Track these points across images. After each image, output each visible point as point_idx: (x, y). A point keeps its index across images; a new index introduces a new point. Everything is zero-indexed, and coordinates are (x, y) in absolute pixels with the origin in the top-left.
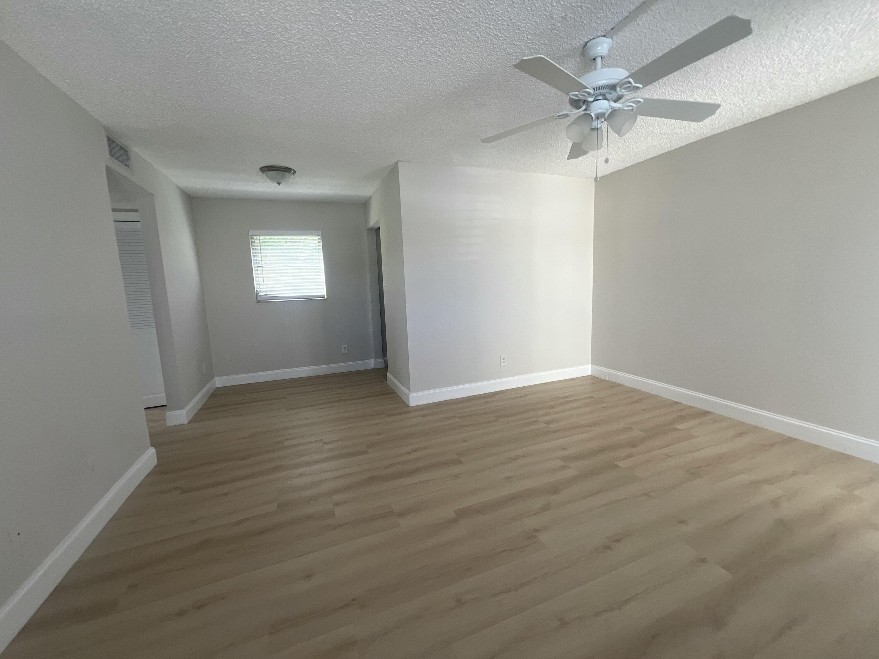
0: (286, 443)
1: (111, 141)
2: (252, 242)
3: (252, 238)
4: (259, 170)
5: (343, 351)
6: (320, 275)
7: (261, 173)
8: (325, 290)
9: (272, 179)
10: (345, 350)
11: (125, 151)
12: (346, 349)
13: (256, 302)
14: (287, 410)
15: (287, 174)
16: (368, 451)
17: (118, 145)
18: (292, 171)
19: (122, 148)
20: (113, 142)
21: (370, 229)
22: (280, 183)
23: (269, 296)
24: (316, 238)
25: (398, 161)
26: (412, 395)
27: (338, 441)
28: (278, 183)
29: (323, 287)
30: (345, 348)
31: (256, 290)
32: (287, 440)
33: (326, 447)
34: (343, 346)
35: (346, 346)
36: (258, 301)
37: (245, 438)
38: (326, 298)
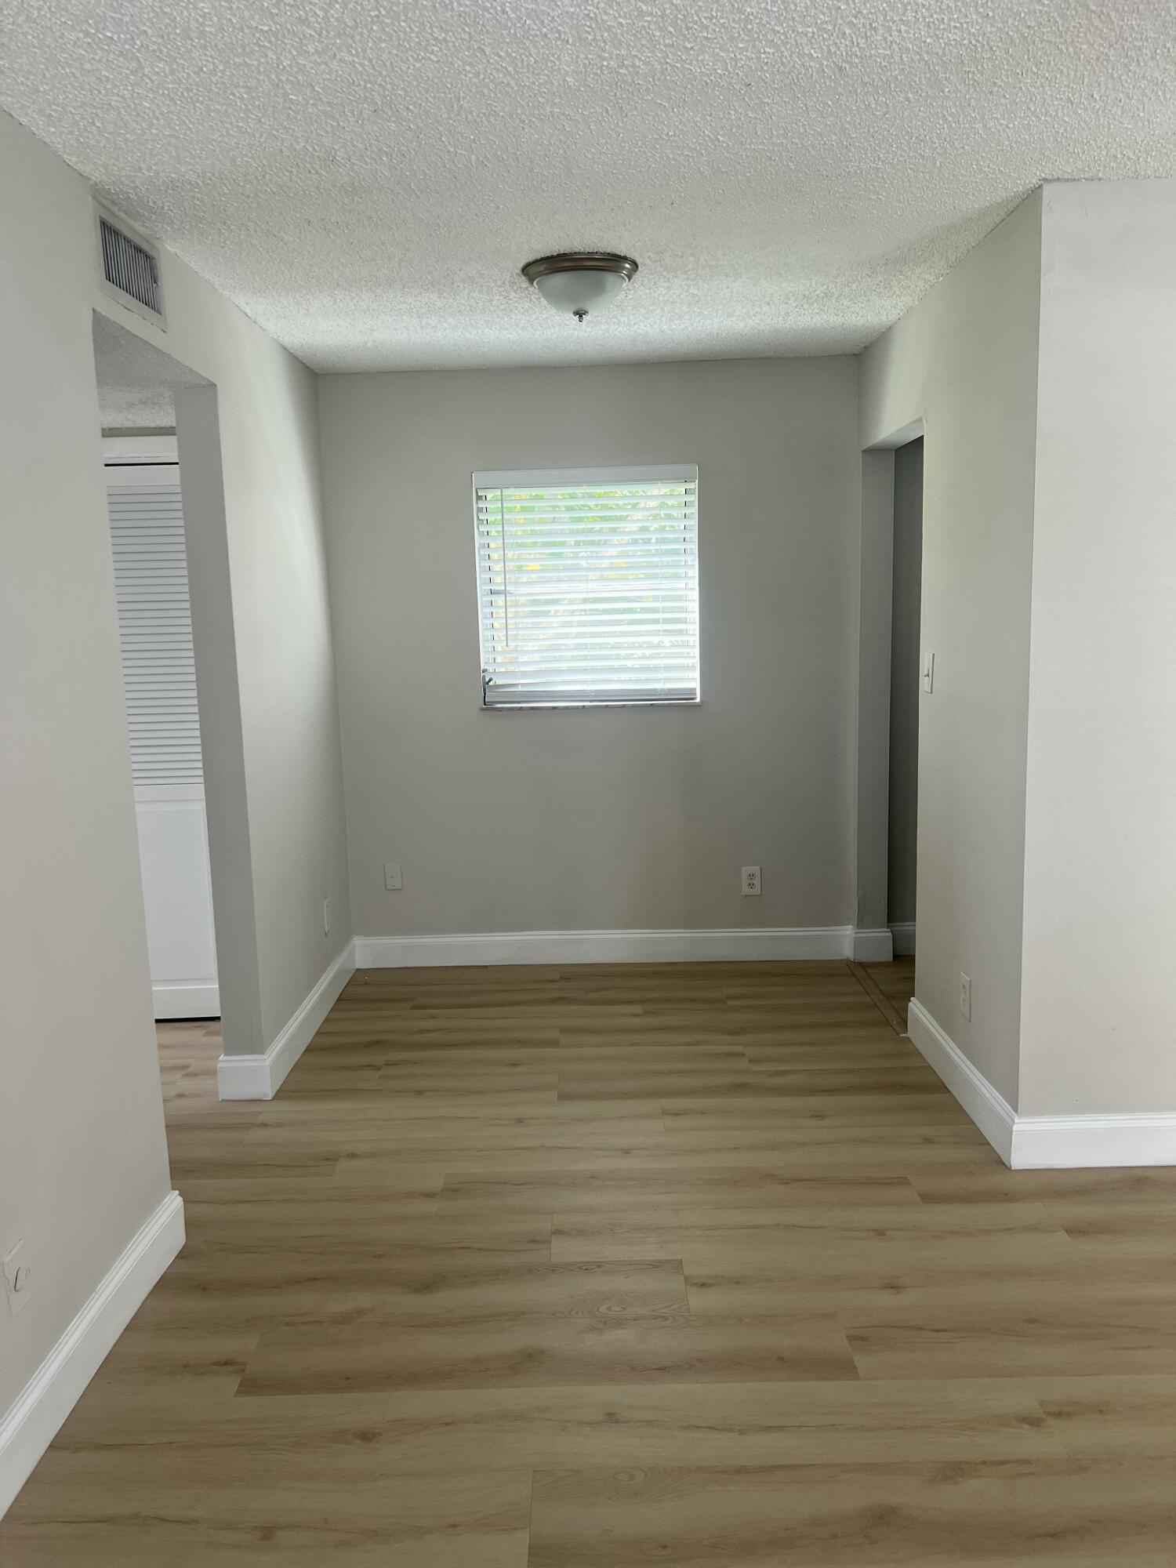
0: (562, 1250)
1: (108, 230)
2: (480, 510)
3: (479, 498)
4: (519, 272)
5: (746, 890)
6: (685, 621)
7: (524, 282)
8: (697, 674)
9: (557, 299)
10: (751, 886)
11: (148, 257)
12: (757, 881)
13: (482, 709)
14: (563, 1097)
15: (610, 278)
16: (861, 1361)
17: (128, 241)
18: (627, 266)
19: (139, 250)
20: (117, 233)
21: (876, 452)
22: (586, 313)
23: (520, 689)
24: (681, 489)
25: (1045, 180)
26: (1024, 1127)
27: (738, 1282)
28: (576, 313)
29: (690, 662)
30: (751, 876)
31: (482, 668)
32: (559, 1232)
33: (698, 1301)
34: (746, 870)
35: (755, 869)
36: (488, 707)
37: (429, 1195)
38: (698, 700)
